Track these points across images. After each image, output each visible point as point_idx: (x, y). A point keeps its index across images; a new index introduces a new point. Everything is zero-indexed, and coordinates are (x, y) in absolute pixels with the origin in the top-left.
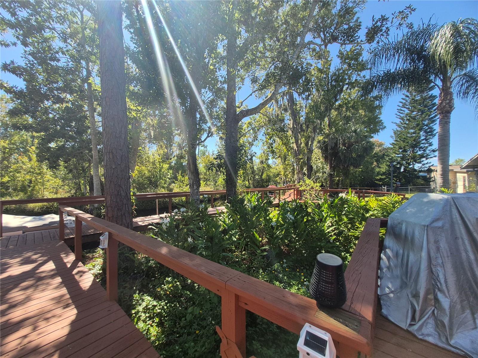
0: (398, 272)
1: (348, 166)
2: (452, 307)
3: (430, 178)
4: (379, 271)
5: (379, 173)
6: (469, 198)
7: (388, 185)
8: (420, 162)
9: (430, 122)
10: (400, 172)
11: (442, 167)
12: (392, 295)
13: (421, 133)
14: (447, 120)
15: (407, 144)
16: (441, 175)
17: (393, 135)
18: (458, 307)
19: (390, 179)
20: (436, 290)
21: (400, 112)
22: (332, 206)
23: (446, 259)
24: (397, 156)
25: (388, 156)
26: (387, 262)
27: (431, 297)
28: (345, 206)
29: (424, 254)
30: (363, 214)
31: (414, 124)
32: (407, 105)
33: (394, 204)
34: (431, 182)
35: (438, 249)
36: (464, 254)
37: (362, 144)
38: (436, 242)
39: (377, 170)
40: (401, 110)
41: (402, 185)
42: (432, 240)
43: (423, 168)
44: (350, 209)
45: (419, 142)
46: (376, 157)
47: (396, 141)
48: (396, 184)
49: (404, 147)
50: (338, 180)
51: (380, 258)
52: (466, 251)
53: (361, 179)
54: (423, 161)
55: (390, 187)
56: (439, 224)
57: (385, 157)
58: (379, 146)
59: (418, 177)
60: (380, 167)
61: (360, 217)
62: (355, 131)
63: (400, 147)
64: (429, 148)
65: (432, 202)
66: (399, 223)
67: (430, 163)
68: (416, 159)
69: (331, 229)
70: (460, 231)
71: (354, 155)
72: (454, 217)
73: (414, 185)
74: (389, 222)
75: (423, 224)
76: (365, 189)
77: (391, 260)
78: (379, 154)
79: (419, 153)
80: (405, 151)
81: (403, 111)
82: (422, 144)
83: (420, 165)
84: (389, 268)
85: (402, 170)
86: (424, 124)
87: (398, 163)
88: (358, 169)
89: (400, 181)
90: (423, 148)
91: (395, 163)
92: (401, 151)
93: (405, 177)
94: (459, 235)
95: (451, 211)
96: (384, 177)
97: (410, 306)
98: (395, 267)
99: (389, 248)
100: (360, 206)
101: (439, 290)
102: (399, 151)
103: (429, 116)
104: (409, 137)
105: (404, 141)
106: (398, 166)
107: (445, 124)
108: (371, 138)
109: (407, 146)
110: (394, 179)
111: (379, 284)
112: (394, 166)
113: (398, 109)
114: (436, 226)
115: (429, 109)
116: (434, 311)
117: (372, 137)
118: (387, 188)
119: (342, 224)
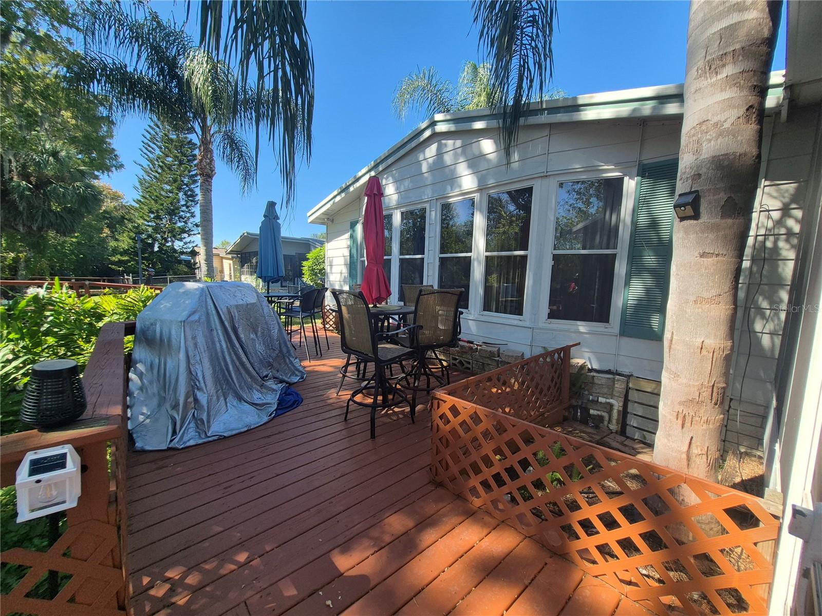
0: (154, 389)
1: (40, 229)
2: (209, 402)
3: (195, 263)
4: (128, 398)
5: (115, 251)
6: (221, 286)
7: (135, 273)
8: (181, 240)
9: (191, 181)
10: (153, 252)
11: (206, 250)
12: (148, 421)
13: (181, 194)
14: (209, 187)
15: (161, 207)
16: (205, 261)
17: (138, 185)
18: (215, 398)
19: (137, 263)
20: (196, 391)
21: (146, 149)
22: (10, 316)
23: (203, 354)
24: (147, 225)
25: (130, 220)
26: (139, 381)
27: (191, 399)
28: (48, 313)
29: (182, 355)
30: (90, 324)
31: (170, 177)
32: (157, 141)
33: (145, 301)
34: (196, 269)
35: (196, 345)
36: (218, 345)
37: (73, 186)
38: (194, 338)
39: (113, 244)
40: (149, 146)
41: (158, 273)
42: (189, 337)
43: (185, 248)
44: (59, 319)
45: (178, 209)
46: (107, 218)
47: (144, 197)
48: (147, 270)
49: (157, 212)
50: (16, 260)
51: (127, 380)
52: (220, 341)
53: (77, 261)
54: (184, 238)
55: (138, 277)
56: (196, 317)
57: (126, 221)
58: (112, 199)
59: (180, 262)
60: (117, 240)
61: (85, 330)
62: (55, 154)
63: (151, 209)
64: (192, 220)
65: (188, 293)
66: (152, 324)
67: (193, 242)
68: (177, 234)
69: (14, 364)
70: (214, 321)
71: (55, 207)
72: (209, 307)
73: (175, 274)
74: (138, 326)
75: (179, 319)
76: (89, 280)
77: (144, 376)
78: (113, 215)
79: (180, 224)
80: (158, 217)
81: (152, 148)
82: (183, 211)
83: (181, 244)
84: (141, 389)
85: (156, 249)
86: (183, 181)
87: (149, 236)
88: (68, 239)
89: (153, 267)
90: (183, 219)
91: (144, 236)
92: (152, 216)
93: (161, 261)
94: (213, 327)
95: (206, 301)
96: (126, 258)
97: (170, 421)
98: (150, 384)
99: (140, 361)
100: (84, 311)
101: (198, 389)
102: (149, 217)
103: (189, 172)
104: (162, 196)
105: (156, 201)
106: (150, 241)
107: (207, 191)
108: (94, 179)
109: (162, 210)
110: (143, 263)
111: (129, 415)
112: (142, 241)
113: (143, 142)
114: (193, 319)
115: (189, 161)
116: (194, 413)
117: (96, 177)
118: (133, 277)
119: (43, 350)
